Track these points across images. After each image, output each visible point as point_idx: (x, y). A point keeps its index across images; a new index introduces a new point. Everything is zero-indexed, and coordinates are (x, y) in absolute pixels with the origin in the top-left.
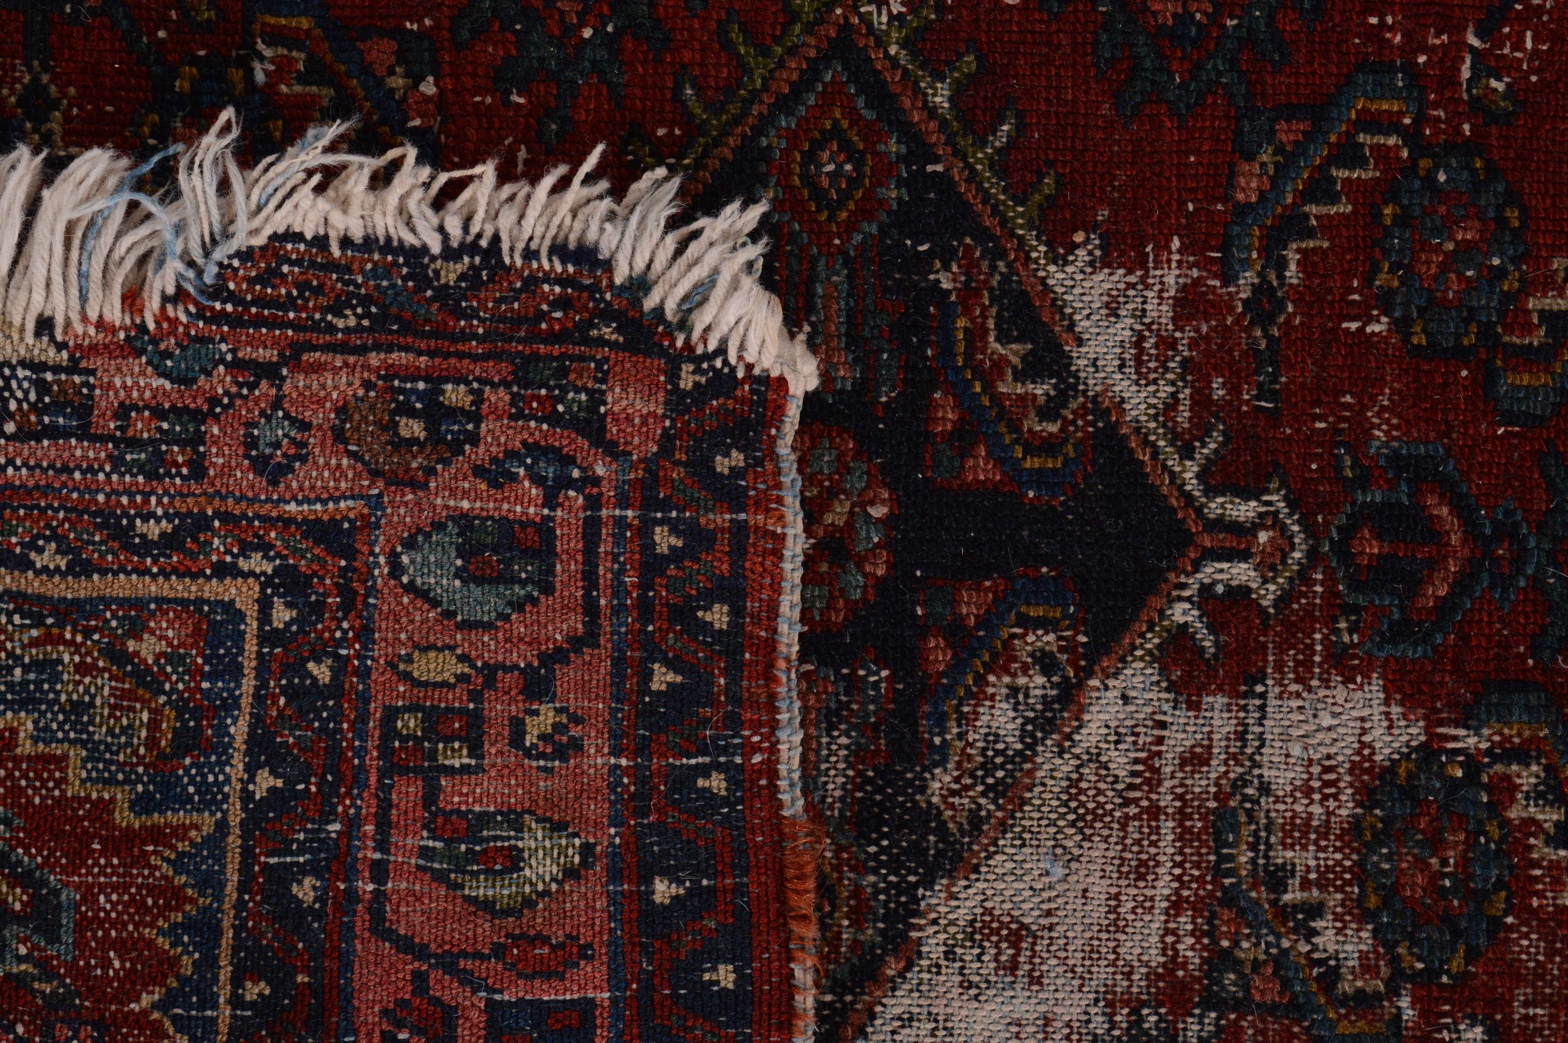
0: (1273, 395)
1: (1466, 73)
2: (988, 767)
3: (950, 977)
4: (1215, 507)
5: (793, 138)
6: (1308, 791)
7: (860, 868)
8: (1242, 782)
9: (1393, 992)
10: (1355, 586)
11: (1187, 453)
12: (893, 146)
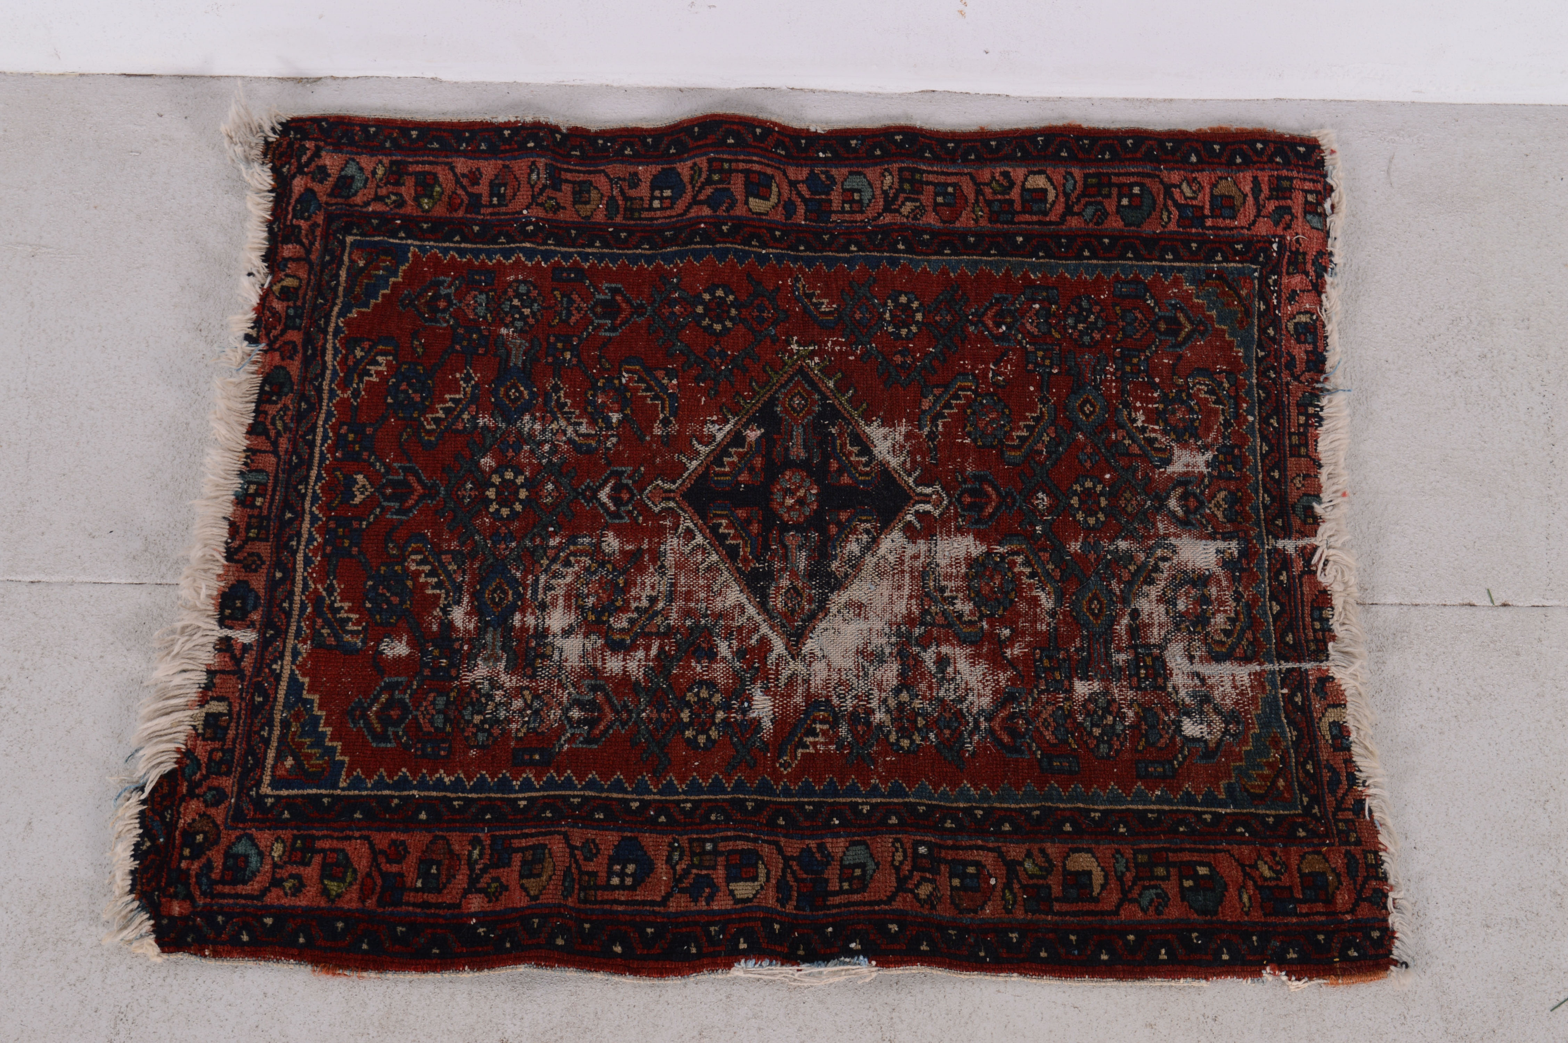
0: (936, 459)
1: (990, 375)
2: (850, 560)
3: (839, 618)
4: (919, 490)
5: (786, 395)
6: (951, 566)
7: (811, 589)
8: (930, 563)
9: (981, 620)
10: (963, 510)
11: (910, 475)
12: (816, 397)
